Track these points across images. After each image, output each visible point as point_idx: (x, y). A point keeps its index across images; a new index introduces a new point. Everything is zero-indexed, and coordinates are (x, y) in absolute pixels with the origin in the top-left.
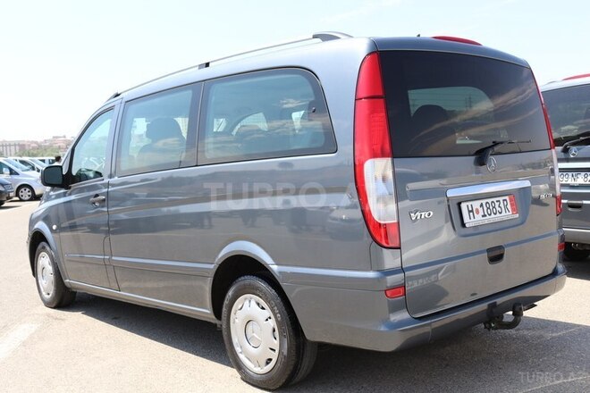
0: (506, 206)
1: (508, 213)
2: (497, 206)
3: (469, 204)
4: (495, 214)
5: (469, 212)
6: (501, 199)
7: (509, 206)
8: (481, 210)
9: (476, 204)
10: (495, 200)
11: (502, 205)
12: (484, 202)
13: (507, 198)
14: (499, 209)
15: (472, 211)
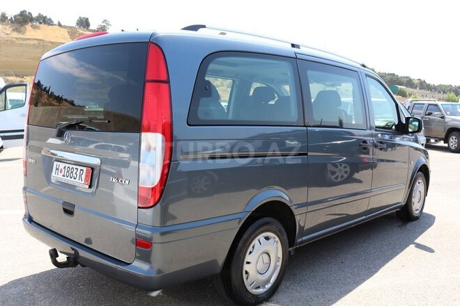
0: (81, 175)
1: (80, 181)
2: (74, 173)
3: (59, 163)
4: (71, 178)
5: (57, 169)
6: (80, 168)
7: (83, 176)
8: (63, 170)
9: (62, 165)
10: (75, 167)
11: (78, 173)
12: (67, 165)
13: (85, 169)
14: (75, 175)
15: (58, 169)
